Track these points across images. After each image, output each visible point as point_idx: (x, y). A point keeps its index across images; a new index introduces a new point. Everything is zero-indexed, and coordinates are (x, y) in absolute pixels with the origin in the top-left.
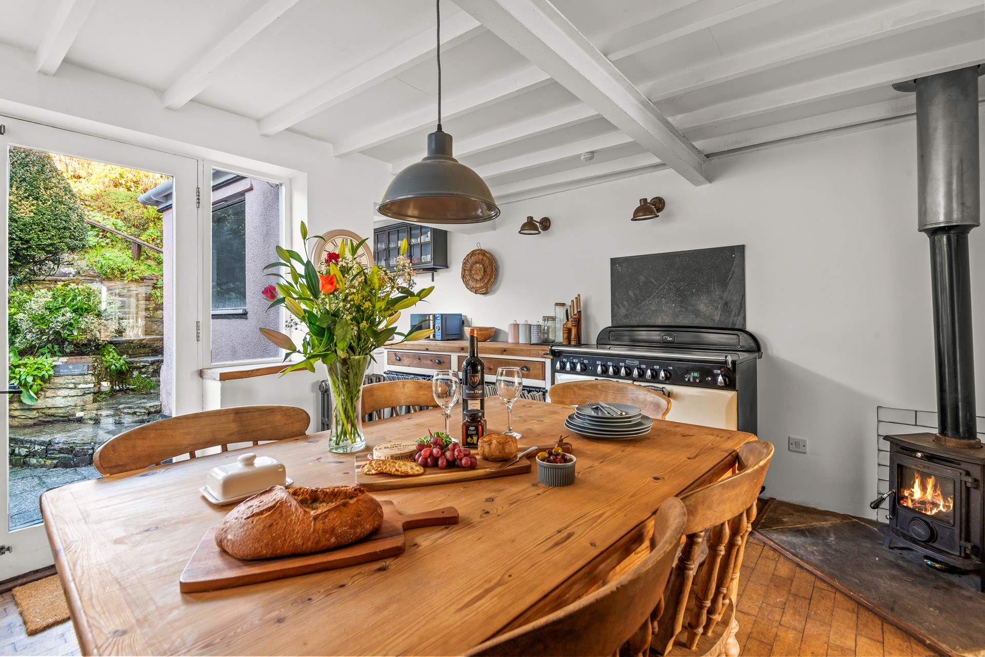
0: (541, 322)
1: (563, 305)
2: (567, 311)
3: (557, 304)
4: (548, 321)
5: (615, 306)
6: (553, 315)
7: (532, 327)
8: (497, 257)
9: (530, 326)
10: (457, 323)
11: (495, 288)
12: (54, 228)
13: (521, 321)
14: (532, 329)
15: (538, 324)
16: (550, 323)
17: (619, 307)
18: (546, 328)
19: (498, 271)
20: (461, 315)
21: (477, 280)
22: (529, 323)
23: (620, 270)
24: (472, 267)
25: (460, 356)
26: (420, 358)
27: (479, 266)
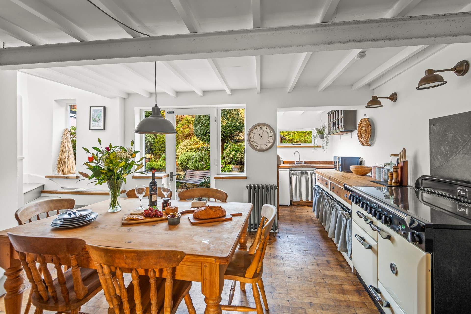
1: (396, 155)
2: (398, 160)
3: (392, 155)
5: (432, 159)
12: (231, 127)
17: (435, 160)
20: (359, 158)
21: (363, 137)
23: (435, 129)
24: (361, 129)
25: (330, 182)
26: (323, 180)
27: (364, 128)
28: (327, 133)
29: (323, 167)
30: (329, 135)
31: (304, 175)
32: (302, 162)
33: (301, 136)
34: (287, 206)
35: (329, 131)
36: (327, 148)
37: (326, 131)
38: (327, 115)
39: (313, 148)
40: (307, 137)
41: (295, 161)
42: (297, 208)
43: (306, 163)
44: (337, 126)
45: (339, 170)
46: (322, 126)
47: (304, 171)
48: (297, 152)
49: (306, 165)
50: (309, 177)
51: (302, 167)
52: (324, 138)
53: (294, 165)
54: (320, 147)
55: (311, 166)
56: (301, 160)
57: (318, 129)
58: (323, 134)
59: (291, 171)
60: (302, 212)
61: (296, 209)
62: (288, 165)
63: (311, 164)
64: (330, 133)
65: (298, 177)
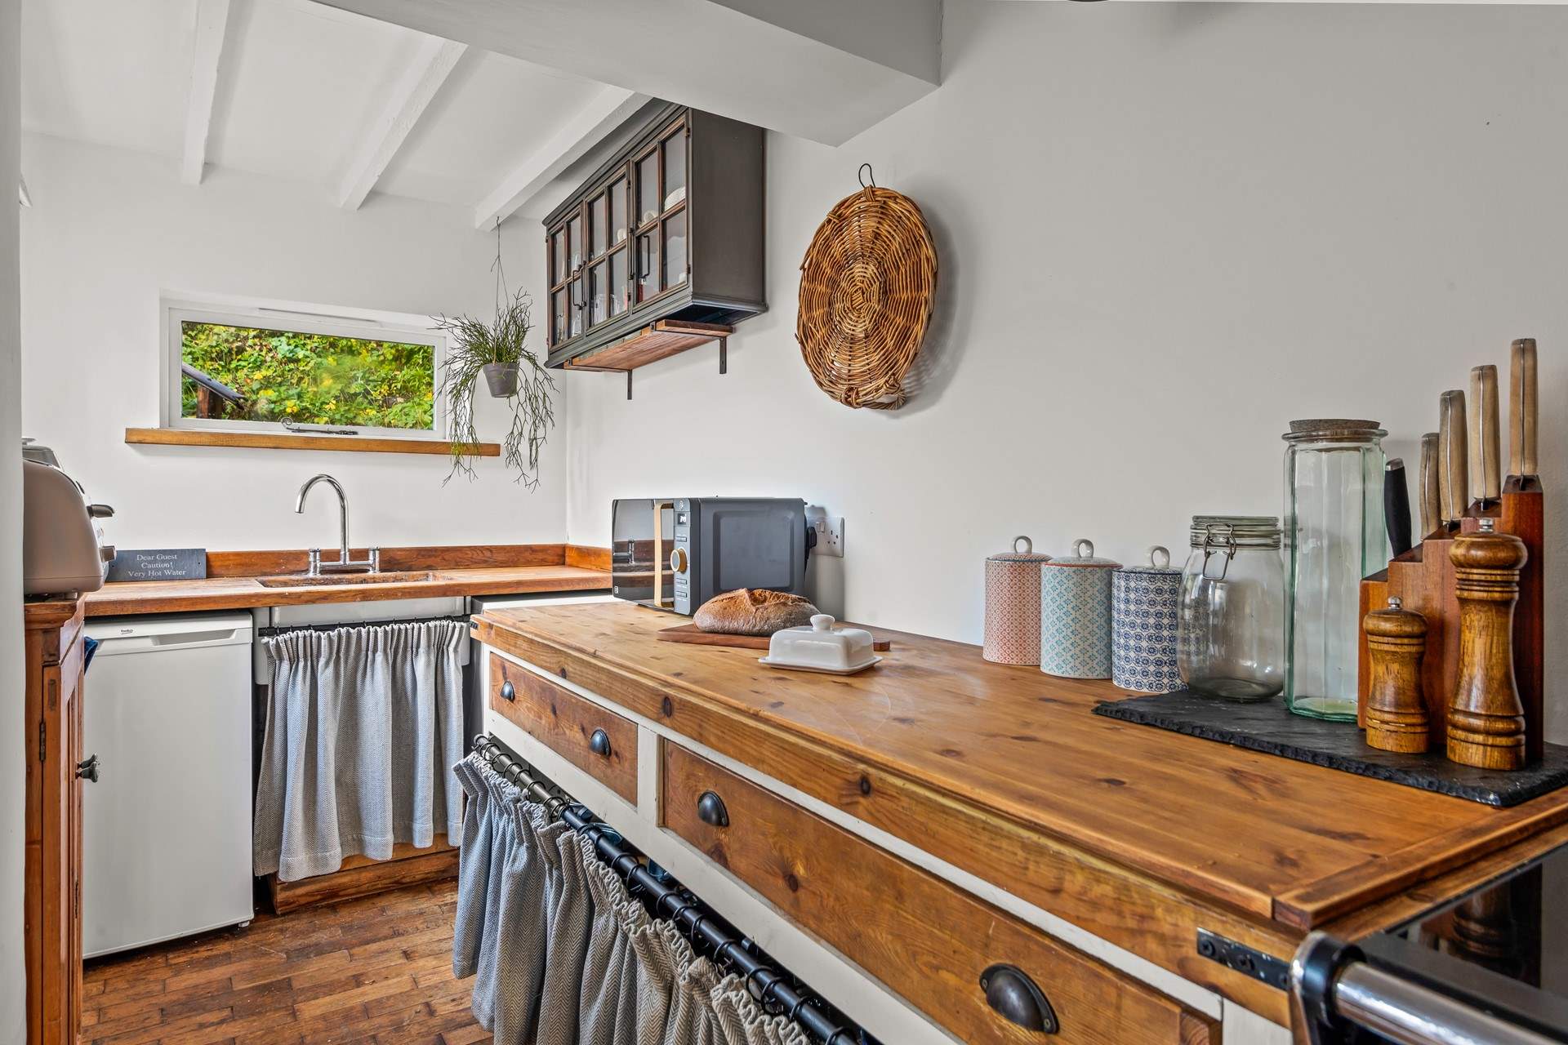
0: (1184, 557)
1: (1360, 432)
2: (1396, 480)
3: (1306, 431)
4: (1232, 547)
6: (1276, 508)
7: (1119, 582)
8: (946, 218)
9: (1110, 569)
10: (781, 545)
11: (936, 373)
13: (1057, 546)
14: (1119, 593)
15: (1160, 561)
16: (1246, 565)
18: (1217, 596)
19: (950, 288)
20: (798, 504)
21: (853, 340)
22: (1102, 554)
24: (833, 283)
25: (662, 741)
26: (555, 706)
27: (863, 271)
28: (542, 357)
29: (519, 583)
30: (551, 372)
31: (379, 656)
32: (361, 554)
33: (360, 399)
34: (231, 932)
35: (554, 343)
36: (533, 463)
37: (536, 342)
38: (543, 231)
39: (448, 460)
40: (399, 407)
41: (306, 553)
42: (316, 937)
43: (392, 561)
44: (623, 287)
45: (668, 607)
46: (503, 307)
47: (379, 624)
48: (322, 487)
49: (396, 580)
50: (422, 666)
51: (366, 596)
52: (522, 393)
53: (297, 583)
54: (493, 450)
55: (431, 582)
56: (354, 544)
57: (477, 330)
58: (515, 365)
59: (272, 631)
60: (357, 981)
61: (304, 952)
62: (252, 587)
63: (430, 568)
64: (561, 355)
65: (325, 676)
